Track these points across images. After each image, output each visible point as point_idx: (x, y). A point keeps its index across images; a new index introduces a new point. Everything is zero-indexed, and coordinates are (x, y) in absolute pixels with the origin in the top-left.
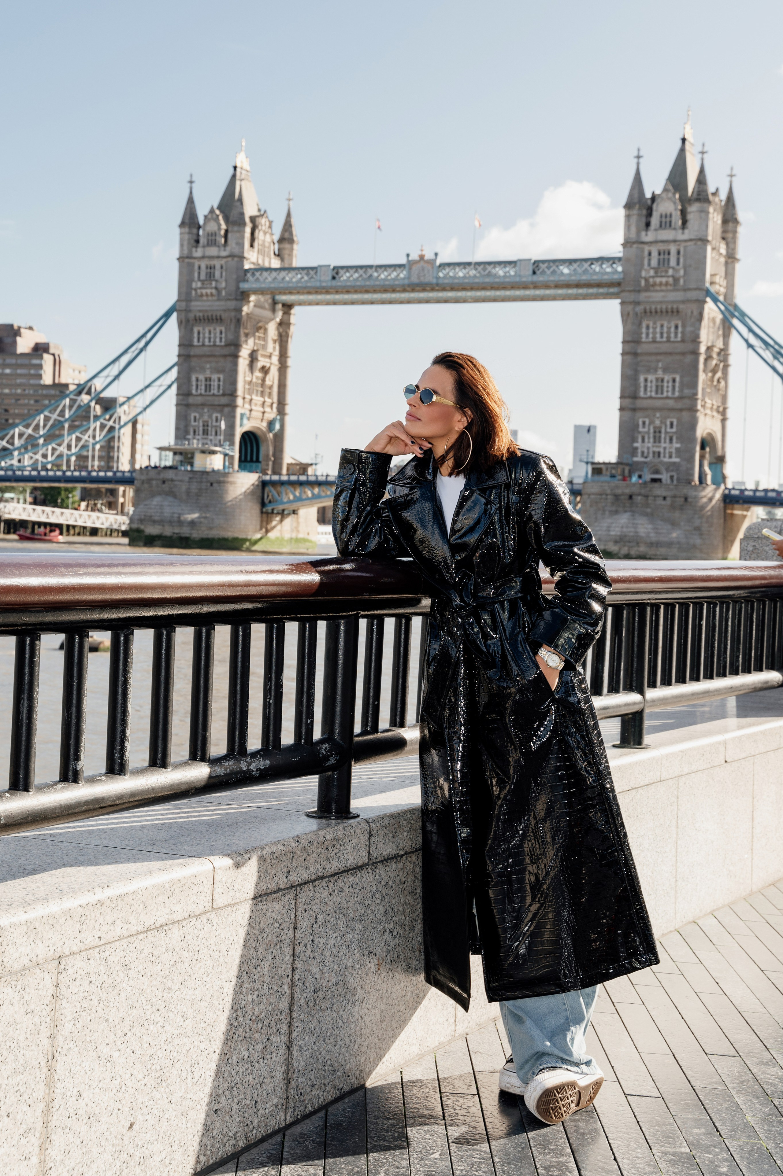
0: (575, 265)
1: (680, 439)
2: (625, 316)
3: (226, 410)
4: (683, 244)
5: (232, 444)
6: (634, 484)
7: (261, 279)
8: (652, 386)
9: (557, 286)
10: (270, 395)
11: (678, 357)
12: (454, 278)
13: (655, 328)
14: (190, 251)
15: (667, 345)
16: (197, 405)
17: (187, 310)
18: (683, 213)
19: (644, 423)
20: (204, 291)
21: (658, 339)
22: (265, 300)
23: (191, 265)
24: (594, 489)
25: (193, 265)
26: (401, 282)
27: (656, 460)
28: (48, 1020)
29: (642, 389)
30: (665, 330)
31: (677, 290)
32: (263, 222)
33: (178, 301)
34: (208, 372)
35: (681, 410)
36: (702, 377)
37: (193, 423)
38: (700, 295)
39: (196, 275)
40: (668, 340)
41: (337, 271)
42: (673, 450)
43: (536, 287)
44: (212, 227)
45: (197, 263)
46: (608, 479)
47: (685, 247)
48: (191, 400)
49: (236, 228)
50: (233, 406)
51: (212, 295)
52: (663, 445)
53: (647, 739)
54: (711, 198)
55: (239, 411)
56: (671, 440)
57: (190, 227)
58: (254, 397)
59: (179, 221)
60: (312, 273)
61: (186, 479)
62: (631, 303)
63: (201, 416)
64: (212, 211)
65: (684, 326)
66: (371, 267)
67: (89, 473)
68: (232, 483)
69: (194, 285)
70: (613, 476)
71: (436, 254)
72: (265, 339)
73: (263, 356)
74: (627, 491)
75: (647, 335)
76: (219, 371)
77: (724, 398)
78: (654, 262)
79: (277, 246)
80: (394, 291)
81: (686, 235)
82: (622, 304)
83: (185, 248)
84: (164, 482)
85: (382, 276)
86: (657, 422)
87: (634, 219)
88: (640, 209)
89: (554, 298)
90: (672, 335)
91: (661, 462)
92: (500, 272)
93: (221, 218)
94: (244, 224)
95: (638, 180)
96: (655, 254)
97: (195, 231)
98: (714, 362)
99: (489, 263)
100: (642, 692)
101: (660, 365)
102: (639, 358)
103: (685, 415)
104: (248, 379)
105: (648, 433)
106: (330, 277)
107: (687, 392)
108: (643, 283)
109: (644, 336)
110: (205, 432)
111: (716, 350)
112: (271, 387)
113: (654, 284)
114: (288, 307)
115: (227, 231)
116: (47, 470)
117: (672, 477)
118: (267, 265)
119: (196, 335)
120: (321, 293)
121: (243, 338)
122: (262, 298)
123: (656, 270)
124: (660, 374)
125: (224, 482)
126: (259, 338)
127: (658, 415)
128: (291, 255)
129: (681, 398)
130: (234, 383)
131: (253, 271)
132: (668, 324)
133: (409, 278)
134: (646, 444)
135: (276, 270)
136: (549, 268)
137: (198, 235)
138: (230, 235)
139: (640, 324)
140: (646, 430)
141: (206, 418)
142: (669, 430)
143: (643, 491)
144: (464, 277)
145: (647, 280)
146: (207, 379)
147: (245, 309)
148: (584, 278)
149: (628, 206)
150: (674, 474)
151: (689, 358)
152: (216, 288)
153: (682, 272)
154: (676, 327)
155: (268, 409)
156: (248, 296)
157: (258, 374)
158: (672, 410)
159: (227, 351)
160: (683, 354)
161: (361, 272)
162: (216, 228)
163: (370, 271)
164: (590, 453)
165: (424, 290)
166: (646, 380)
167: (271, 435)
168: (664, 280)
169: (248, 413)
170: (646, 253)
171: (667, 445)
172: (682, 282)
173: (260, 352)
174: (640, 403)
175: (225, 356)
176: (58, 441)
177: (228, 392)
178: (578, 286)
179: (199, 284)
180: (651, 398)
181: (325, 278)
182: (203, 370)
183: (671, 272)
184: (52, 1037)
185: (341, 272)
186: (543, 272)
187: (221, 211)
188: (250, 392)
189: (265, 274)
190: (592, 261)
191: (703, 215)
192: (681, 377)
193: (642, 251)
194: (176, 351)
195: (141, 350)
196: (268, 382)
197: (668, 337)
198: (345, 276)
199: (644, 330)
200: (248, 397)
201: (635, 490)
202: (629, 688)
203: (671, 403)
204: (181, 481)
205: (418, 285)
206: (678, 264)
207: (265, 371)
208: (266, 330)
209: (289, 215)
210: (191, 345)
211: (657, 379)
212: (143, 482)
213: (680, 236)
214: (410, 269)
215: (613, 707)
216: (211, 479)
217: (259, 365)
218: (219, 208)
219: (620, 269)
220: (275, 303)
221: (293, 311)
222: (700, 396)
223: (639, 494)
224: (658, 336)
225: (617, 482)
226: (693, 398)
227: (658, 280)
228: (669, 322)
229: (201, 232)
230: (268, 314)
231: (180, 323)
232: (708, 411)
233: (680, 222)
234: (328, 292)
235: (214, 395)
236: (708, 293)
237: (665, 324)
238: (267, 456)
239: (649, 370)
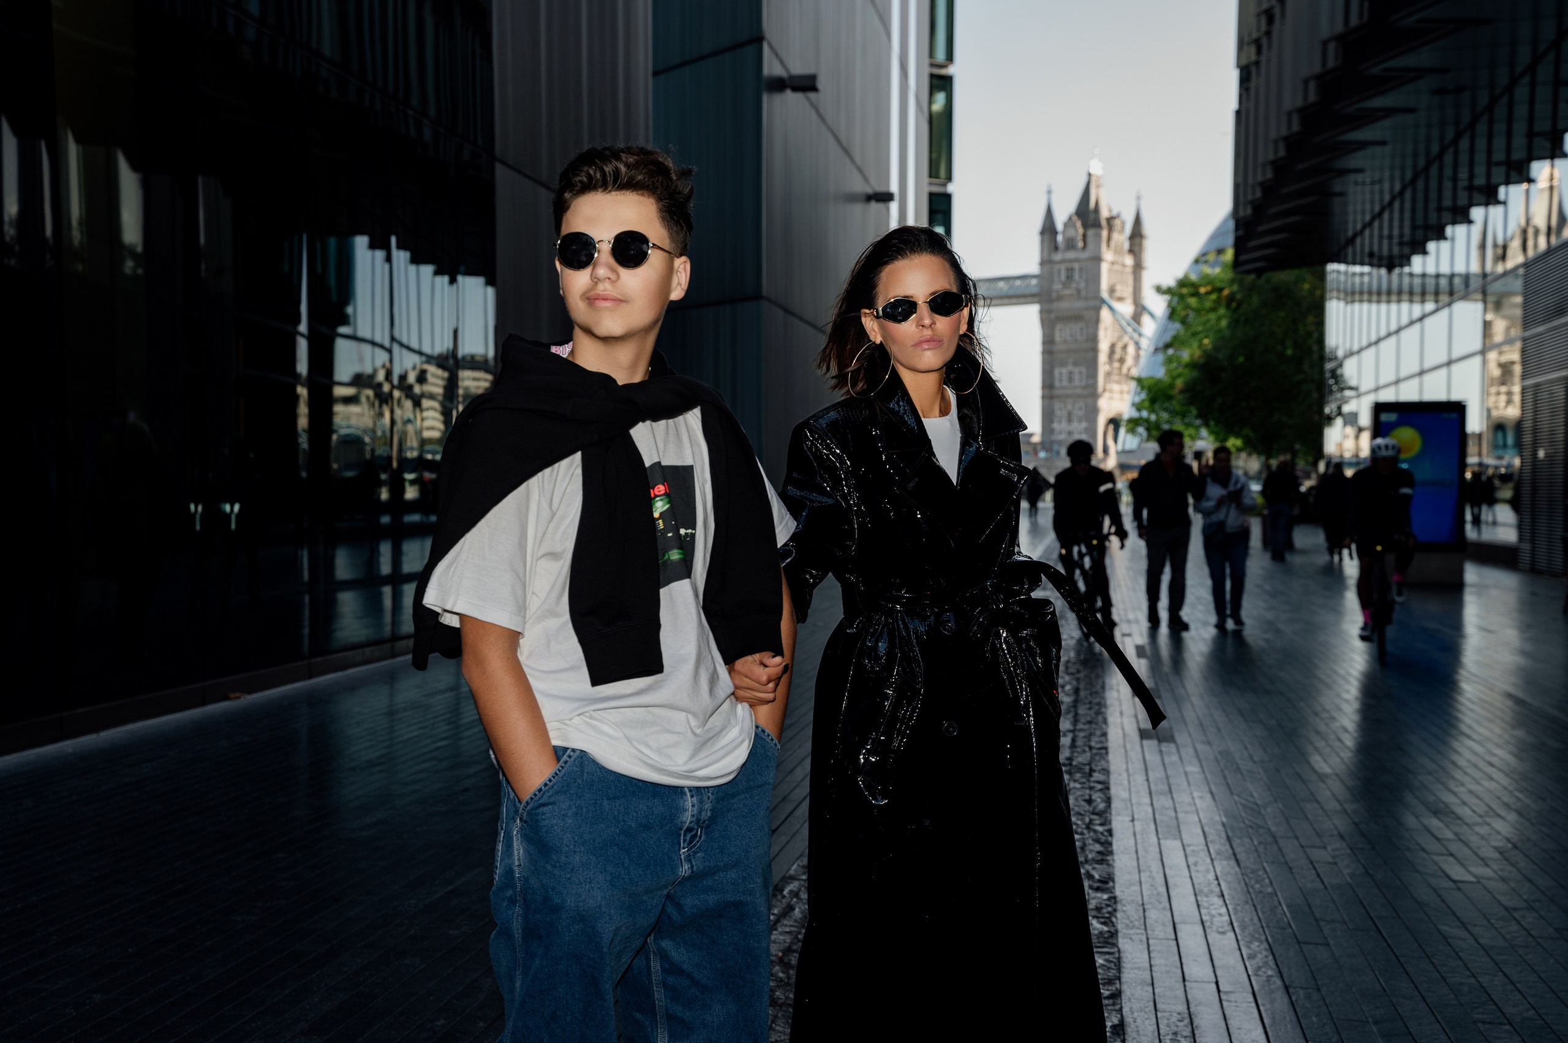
0: (1009, 282)
2: (1043, 322)
4: (1085, 262)
8: (1065, 377)
11: (1082, 354)
15: (1075, 344)
18: (1084, 236)
19: (1059, 408)
21: (1068, 339)
29: (1058, 381)
30: (1073, 332)
31: (1080, 300)
35: (1087, 396)
36: (1101, 369)
38: (1098, 303)
40: (1075, 341)
47: (1086, 265)
52: (1074, 425)
56: (1080, 420)
62: (1047, 308)
65: (1087, 328)
75: (1060, 336)
78: (1063, 277)
81: (1087, 254)
82: (1041, 309)
86: (1070, 407)
87: (1045, 245)
88: (1051, 234)
90: (1078, 336)
95: (1049, 214)
96: (1063, 271)
98: (1119, 355)
101: (1070, 360)
102: (1055, 356)
103: (1088, 400)
105: (1063, 415)
107: (1091, 382)
108: (1056, 294)
109: (1058, 337)
111: (1120, 345)
113: (1063, 296)
123: (1064, 284)
124: (1070, 368)
127: (1070, 401)
129: (1086, 386)
132: (1076, 328)
134: (1061, 424)
139: (1054, 328)
140: (1061, 413)
142: (1078, 413)
145: (1058, 292)
148: (1012, 290)
149: (1042, 233)
151: (1090, 355)
153: (1083, 285)
154: (1082, 329)
158: (1079, 396)
160: (1088, 351)
166: (1061, 373)
168: (1071, 292)
170: (1057, 270)
171: (1077, 425)
172: (1083, 293)
174: (1057, 392)
180: (1064, 387)
183: (1075, 285)
190: (1017, 278)
191: (1097, 238)
192: (1087, 369)
193: (1054, 268)
197: (1076, 338)
199: (1058, 333)
203: (1079, 391)
206: (1081, 278)
211: (1069, 372)
219: (1038, 283)
222: (1100, 384)
224: (1068, 337)
226: (1094, 386)
227: (1066, 292)
228: (1076, 326)
232: (1116, 395)
233: (1082, 244)
236: (1103, 301)
237: (1074, 327)
239: (1063, 364)
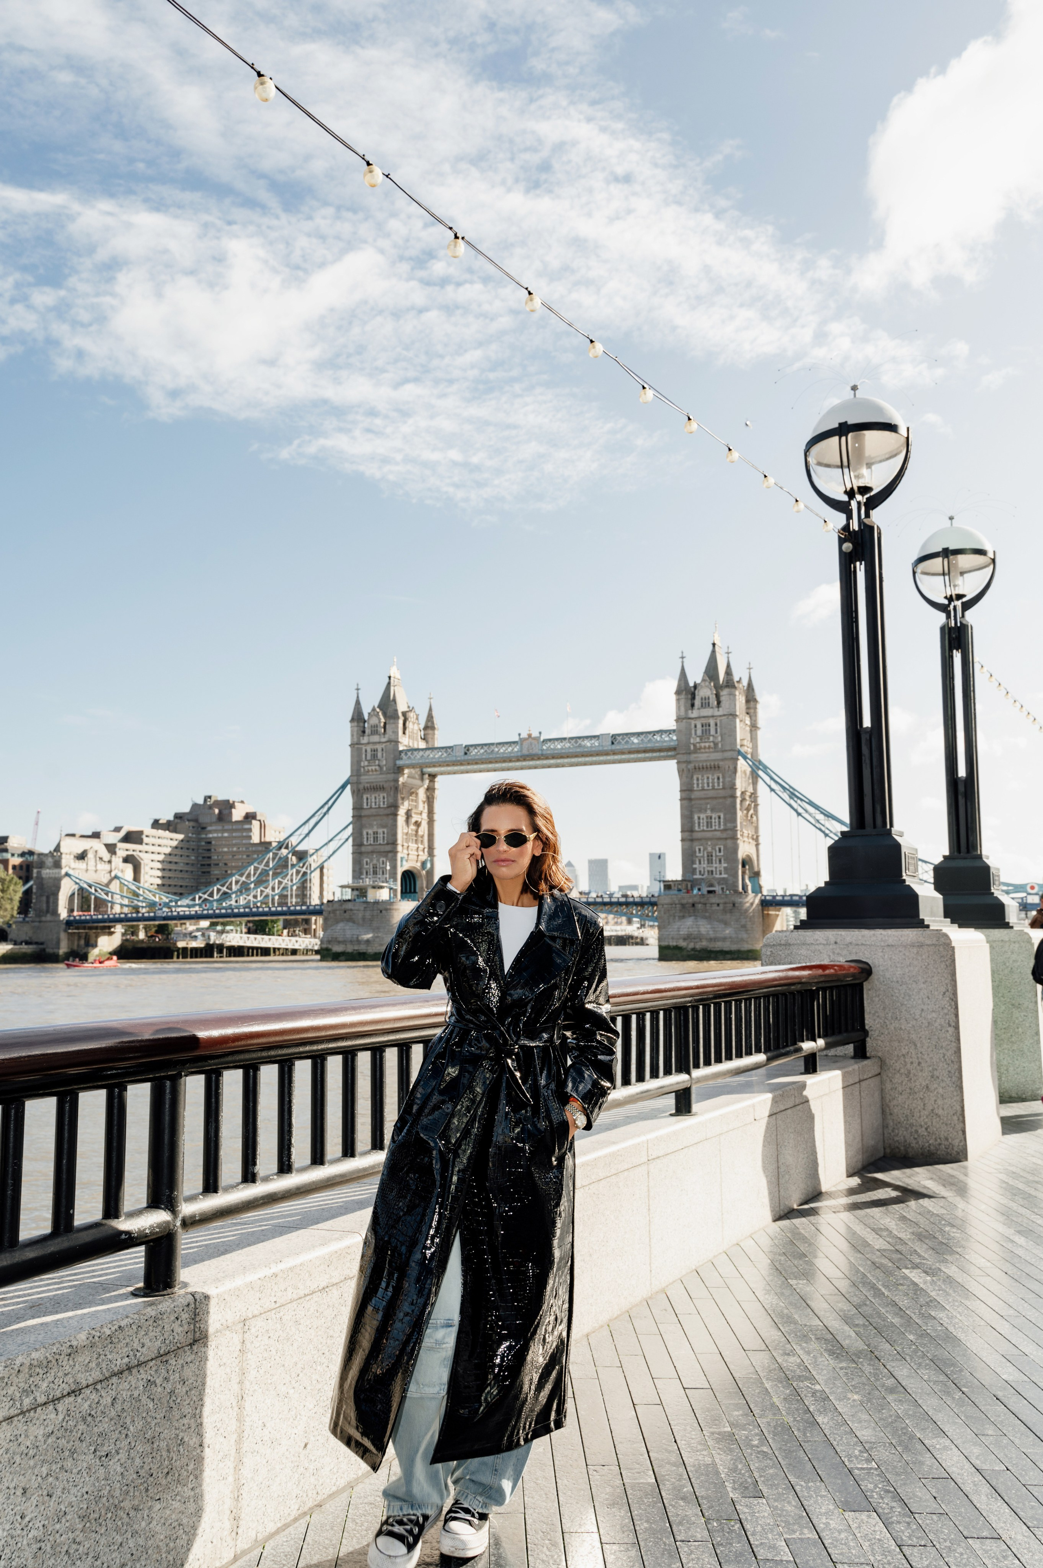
0: (642, 737)
1: (726, 860)
2: (681, 772)
3: (390, 855)
4: (719, 719)
5: (395, 880)
6: (695, 896)
7: (412, 757)
8: (704, 822)
9: (630, 752)
10: (422, 842)
11: (721, 800)
12: (554, 749)
13: (703, 780)
14: (359, 739)
15: (713, 792)
16: (368, 853)
17: (358, 783)
18: (718, 696)
19: (700, 850)
20: (370, 768)
21: (706, 788)
22: (416, 772)
23: (360, 750)
24: (666, 900)
25: (361, 749)
26: (516, 755)
27: (710, 877)
28: (237, 1370)
29: (697, 825)
30: (710, 780)
31: (717, 752)
32: (411, 715)
33: (351, 776)
34: (375, 827)
35: (726, 839)
36: (739, 814)
37: (365, 866)
38: (734, 754)
39: (364, 756)
40: (713, 788)
41: (468, 748)
42: (722, 869)
43: (614, 753)
44: (374, 721)
45: (364, 748)
46: (676, 892)
47: (721, 721)
48: (363, 849)
49: (392, 721)
50: (395, 852)
51: (376, 770)
52: (715, 865)
53: (695, 1107)
54: (736, 684)
55: (399, 855)
56: (720, 861)
57: (358, 722)
58: (410, 844)
59: (350, 718)
60: (449, 750)
61: (362, 908)
62: (684, 762)
63: (371, 860)
64: (374, 709)
65: (724, 777)
66: (493, 744)
67: (289, 908)
68: (396, 910)
69: (362, 764)
70: (679, 890)
71: (540, 733)
72: (416, 801)
73: (416, 813)
74: (691, 901)
75: (698, 785)
76: (383, 826)
77: (757, 829)
78: (699, 732)
79: (422, 733)
80: (510, 761)
81: (721, 712)
82: (678, 763)
83: (355, 737)
84: (345, 912)
85: (502, 751)
86: (710, 849)
87: (682, 702)
88: (686, 694)
89: (628, 761)
90: (716, 784)
91: (714, 878)
92: (588, 743)
93: (380, 714)
94: (398, 718)
95: (683, 675)
96: (699, 726)
97: (362, 724)
98: (747, 803)
99: (579, 738)
100: (689, 1073)
101: (709, 806)
102: (693, 802)
103: (729, 842)
104: (405, 831)
105: (703, 857)
106: (463, 753)
107: (729, 825)
108: (692, 747)
109: (695, 786)
110: (375, 873)
111: (748, 794)
112: (422, 836)
113: (700, 748)
114: (433, 777)
115: (385, 723)
116: (258, 907)
117: (723, 889)
118: (416, 746)
119: (365, 801)
120: (457, 765)
121: (400, 801)
122: (413, 771)
123: (701, 738)
124: (709, 813)
125: (390, 909)
126: (412, 800)
127: (709, 843)
128: (433, 739)
129: (725, 830)
130: (395, 834)
131: (406, 752)
132: (712, 777)
133: (521, 751)
134: (702, 865)
135: (422, 750)
136: (623, 739)
137: (364, 727)
138: (387, 726)
139: (692, 777)
140: (701, 854)
141: (375, 862)
142: (718, 854)
143: (702, 900)
144: (562, 749)
145: (694, 745)
146: (375, 833)
147: (401, 780)
148: (649, 745)
149: (678, 693)
150: (724, 886)
151: (729, 801)
152: (379, 765)
153: (719, 739)
154: (718, 778)
155: (421, 853)
156: (403, 770)
157: (413, 827)
158: (719, 839)
159: (388, 811)
160: (725, 798)
161: (486, 748)
162: (377, 722)
163: (492, 747)
164: (662, 874)
165: (533, 759)
166: (699, 818)
167: (424, 872)
168: (707, 745)
169: (406, 856)
170: (693, 726)
171: (718, 865)
172: (720, 745)
173: (414, 811)
174: (696, 835)
175: (388, 815)
176: (265, 885)
177: (390, 842)
178: (645, 751)
179: (366, 763)
180: (703, 831)
181: (460, 754)
182: (371, 826)
183: (711, 739)
184: (240, 1382)
185: (471, 749)
186: (619, 743)
187: (381, 709)
188: (407, 841)
189: (415, 753)
190: (654, 733)
191: (732, 697)
192: (725, 815)
193: (690, 724)
194: (350, 813)
195: (325, 814)
196: (420, 833)
197: (713, 786)
198: (474, 752)
199: (695, 782)
200: (406, 844)
201: (696, 899)
202: (679, 1070)
203: (718, 834)
204: (358, 910)
205: (527, 756)
206: (716, 732)
207: (418, 824)
208: (417, 794)
209: (430, 709)
210: (362, 808)
211: (707, 817)
212: (329, 912)
213: (717, 713)
214: (522, 744)
215: (668, 1086)
216: (381, 907)
217: (413, 820)
218: (379, 707)
219: (675, 738)
220: (423, 774)
221: (436, 779)
222: (739, 828)
223: (700, 903)
224: (706, 785)
225: (683, 894)
226: (734, 829)
227: (703, 745)
228: (713, 775)
229: (366, 725)
230: (418, 782)
231: (353, 792)
232: (746, 839)
233: (716, 703)
234: (461, 764)
235: (380, 844)
236: (739, 753)
237: (710, 776)
238: (422, 888)
239: (700, 811)
